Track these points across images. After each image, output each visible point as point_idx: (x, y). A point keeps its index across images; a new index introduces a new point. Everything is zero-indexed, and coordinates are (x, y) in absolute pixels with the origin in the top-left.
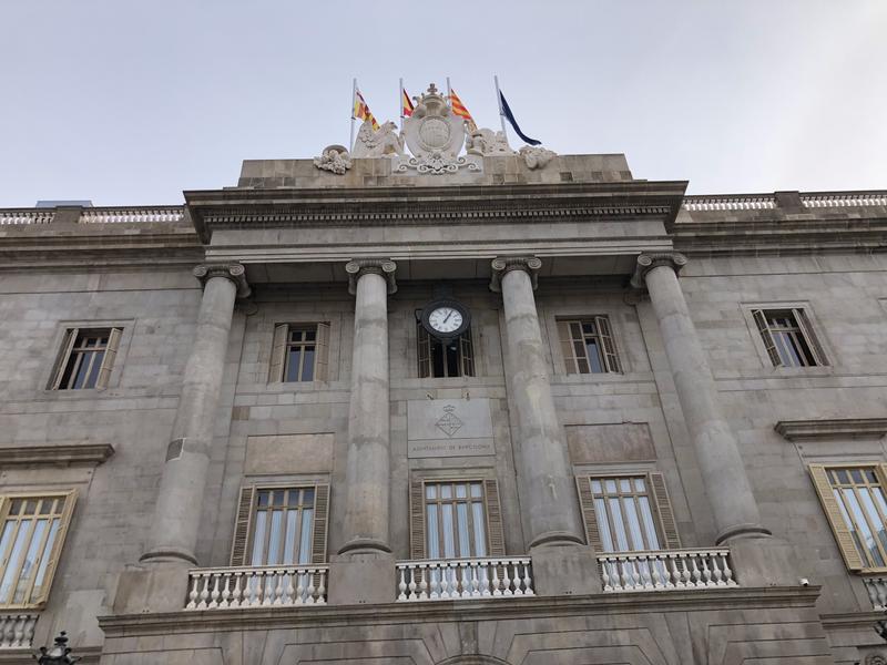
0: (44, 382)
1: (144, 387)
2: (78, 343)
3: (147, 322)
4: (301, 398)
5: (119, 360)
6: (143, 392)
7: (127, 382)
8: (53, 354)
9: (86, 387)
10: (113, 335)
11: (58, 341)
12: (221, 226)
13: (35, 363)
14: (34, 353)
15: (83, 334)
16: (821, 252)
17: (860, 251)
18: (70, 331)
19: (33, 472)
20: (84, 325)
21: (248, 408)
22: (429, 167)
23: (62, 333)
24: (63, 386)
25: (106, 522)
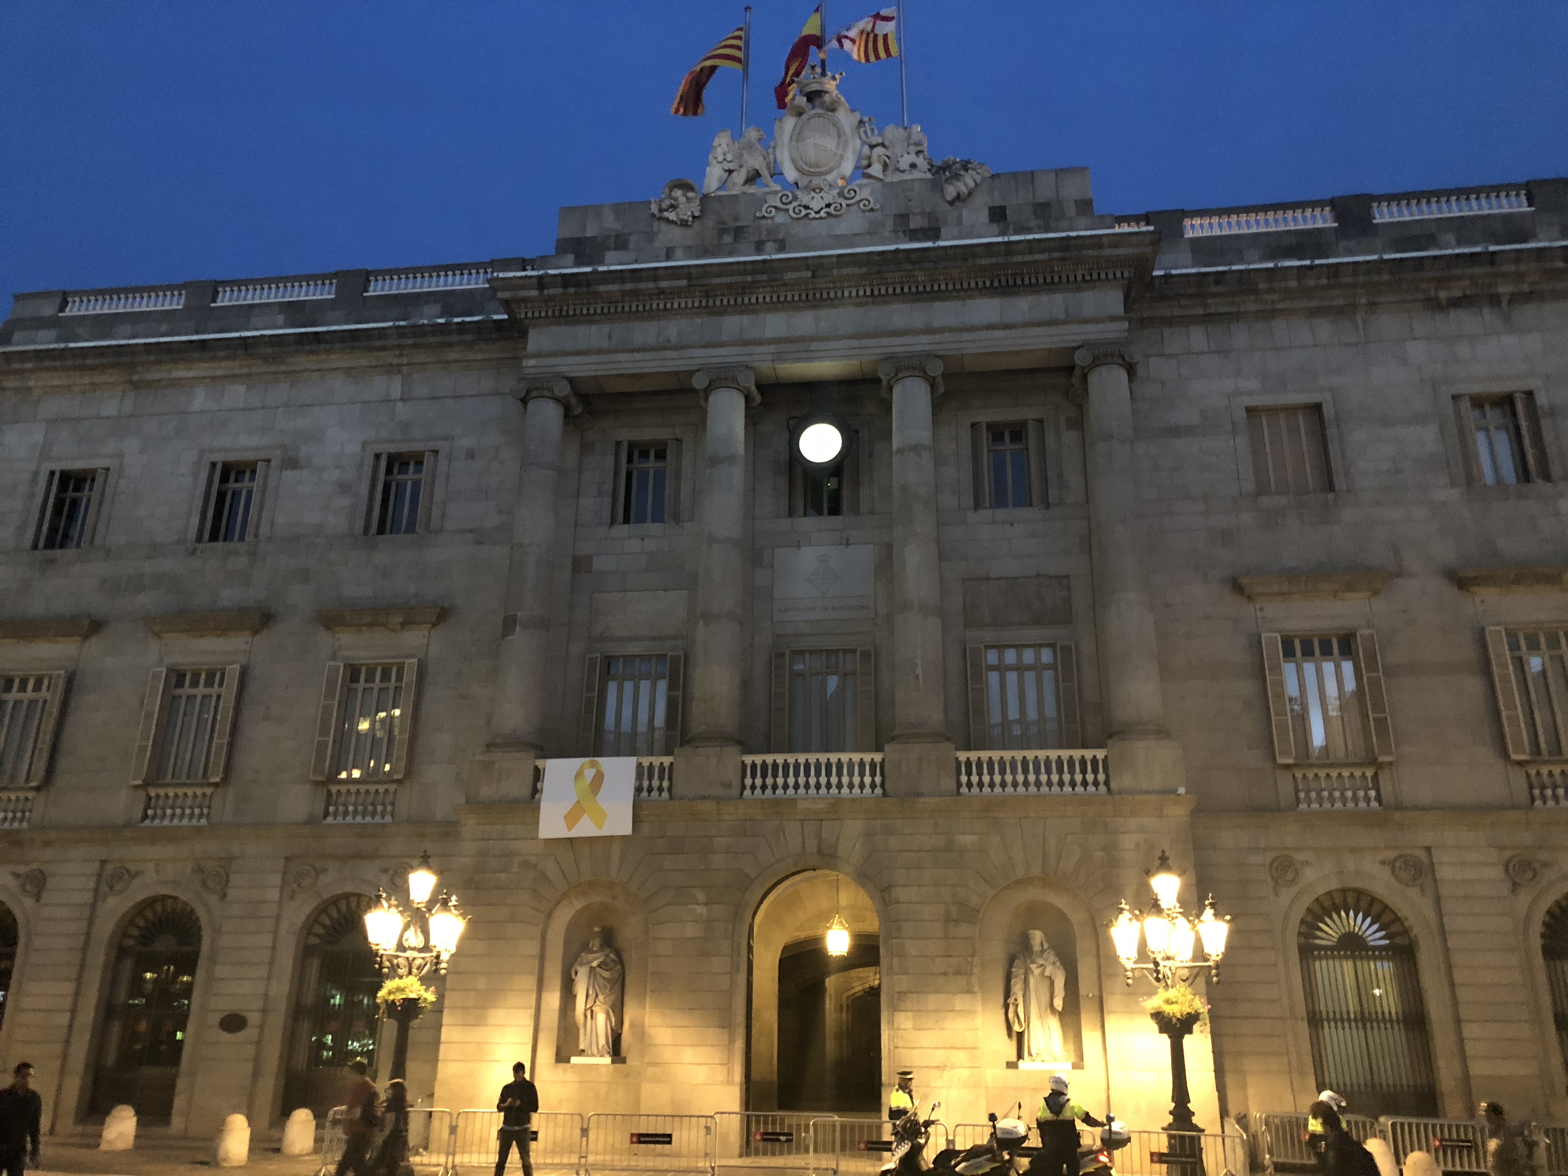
0: (359, 525)
1: (471, 531)
2: (389, 471)
3: (466, 442)
4: (650, 545)
5: (439, 494)
6: (471, 537)
7: (450, 524)
8: (364, 488)
9: (405, 532)
10: (428, 460)
11: (367, 470)
12: (538, 323)
13: (346, 502)
14: (344, 488)
15: (393, 459)
16: (1372, 308)
18: (377, 456)
19: (366, 634)
20: (393, 448)
21: (590, 558)
22: (806, 207)
23: (370, 460)
24: (381, 530)
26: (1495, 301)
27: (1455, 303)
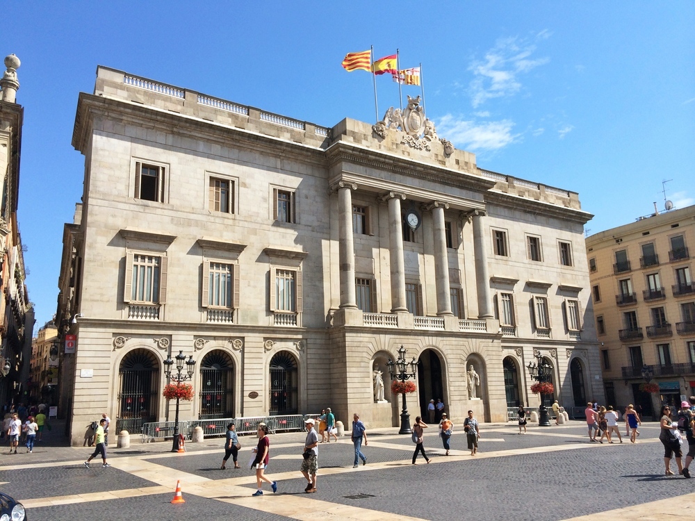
2: (280, 196)
3: (304, 191)
4: (363, 242)
6: (310, 228)
7: (303, 222)
8: (271, 201)
10: (292, 196)
11: (272, 193)
12: (346, 160)
13: (266, 205)
14: (264, 199)
15: (280, 192)
16: (516, 209)
17: (525, 212)
18: (275, 190)
19: (280, 259)
20: (279, 188)
23: (273, 191)
25: (309, 284)
26: (534, 213)
27: (529, 212)
